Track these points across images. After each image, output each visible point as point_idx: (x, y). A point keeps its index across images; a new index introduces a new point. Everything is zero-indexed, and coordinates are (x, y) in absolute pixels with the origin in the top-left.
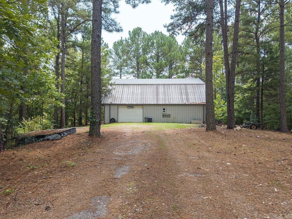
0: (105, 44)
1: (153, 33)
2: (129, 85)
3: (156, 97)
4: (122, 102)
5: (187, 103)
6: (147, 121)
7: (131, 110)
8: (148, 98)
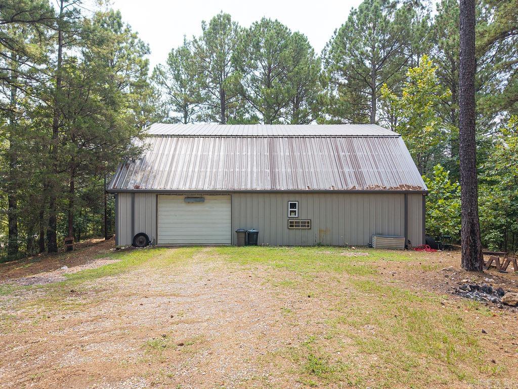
2: (194, 136)
3: (268, 171)
4: (169, 184)
5: (358, 188)
6: (243, 241)
8: (246, 172)
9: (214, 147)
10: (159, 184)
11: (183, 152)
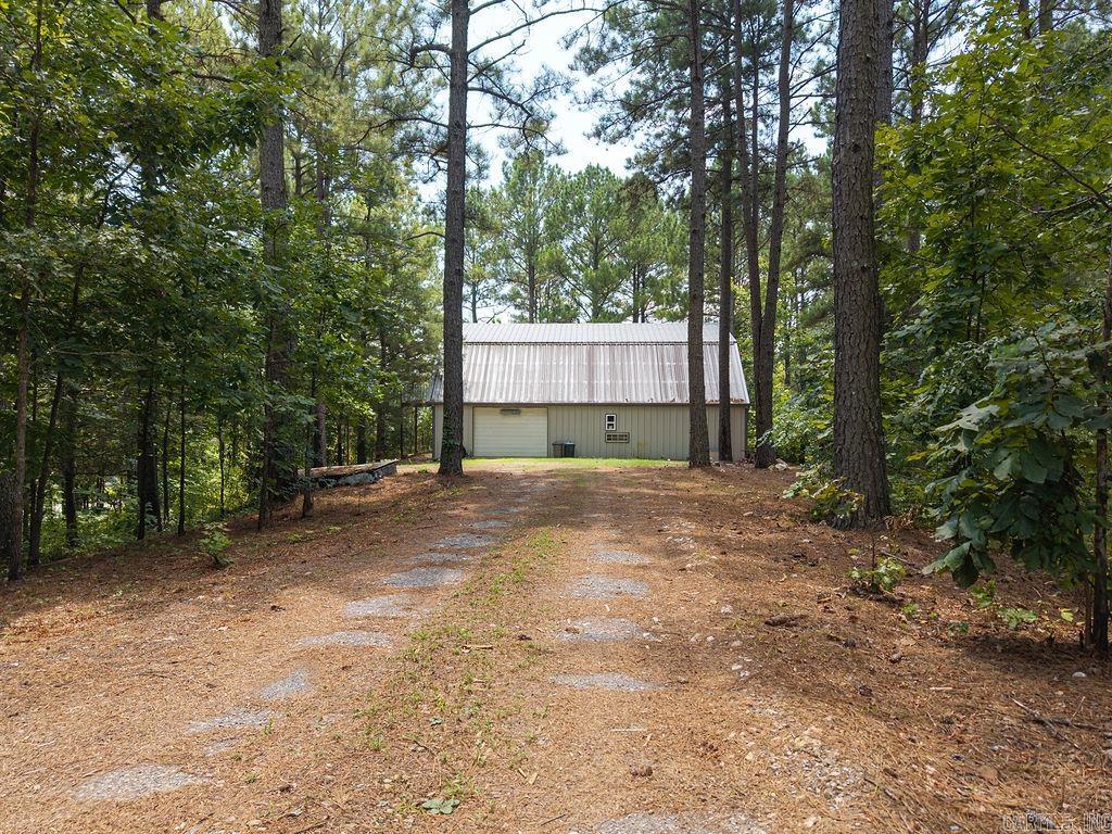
1: (580, 173)
2: (506, 344)
3: (586, 383)
4: (485, 396)
6: (559, 452)
7: (512, 420)
8: (563, 384)
9: (529, 356)
10: (475, 396)
11: (496, 362)
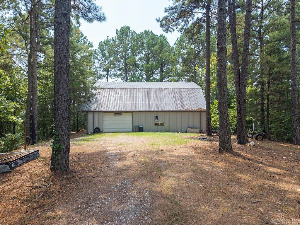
0: (89, 43)
1: (142, 32)
2: (116, 88)
3: (147, 103)
4: (108, 108)
5: (182, 110)
6: (137, 130)
7: (118, 117)
10: (104, 108)
